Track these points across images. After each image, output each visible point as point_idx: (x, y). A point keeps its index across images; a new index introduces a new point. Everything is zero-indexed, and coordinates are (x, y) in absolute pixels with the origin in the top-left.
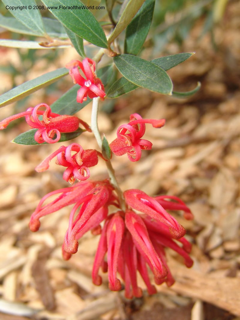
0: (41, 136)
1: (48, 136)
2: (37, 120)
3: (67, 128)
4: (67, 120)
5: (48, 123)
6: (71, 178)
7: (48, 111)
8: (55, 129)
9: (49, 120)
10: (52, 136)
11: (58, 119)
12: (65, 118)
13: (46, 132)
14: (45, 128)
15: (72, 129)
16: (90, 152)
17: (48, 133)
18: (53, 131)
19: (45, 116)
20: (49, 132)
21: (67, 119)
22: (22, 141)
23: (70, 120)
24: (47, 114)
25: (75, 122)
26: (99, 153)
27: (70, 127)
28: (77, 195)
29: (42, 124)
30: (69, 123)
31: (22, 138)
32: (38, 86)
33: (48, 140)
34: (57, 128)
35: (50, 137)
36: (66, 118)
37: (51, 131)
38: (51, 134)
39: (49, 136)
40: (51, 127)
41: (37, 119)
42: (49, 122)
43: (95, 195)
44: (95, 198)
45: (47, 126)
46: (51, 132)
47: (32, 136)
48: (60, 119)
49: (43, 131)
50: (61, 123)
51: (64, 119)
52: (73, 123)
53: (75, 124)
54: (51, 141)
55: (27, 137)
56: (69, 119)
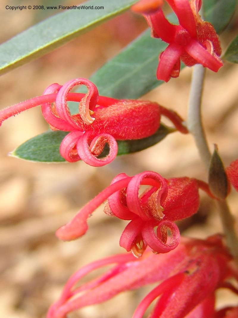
0: (75, 148)
1: (90, 150)
2: (67, 117)
3: (133, 130)
4: (134, 113)
5: (91, 122)
6: (138, 245)
7: (91, 95)
8: (106, 135)
9: (92, 116)
10: (98, 151)
11: (114, 110)
12: (129, 107)
13: (85, 141)
14: (84, 132)
15: (143, 133)
16: (182, 186)
17: (89, 143)
18: (102, 139)
19: (84, 106)
20: (92, 142)
21: (133, 111)
22: (34, 153)
23: (141, 113)
24: (89, 101)
25: (152, 118)
26: (201, 184)
27: (140, 127)
28: (150, 270)
29: (77, 124)
30: (138, 120)
31: (33, 147)
32: (72, 32)
33: (88, 159)
34: (112, 130)
35: (93, 153)
36: (131, 109)
37: (97, 140)
38: (97, 146)
39: (92, 150)
40: (97, 130)
41: (66, 114)
42: (94, 119)
43: (188, 275)
44: (187, 284)
45: (88, 128)
46: (96, 142)
47: (56, 142)
48: (117, 112)
49: (80, 138)
50: (119, 121)
51: (126, 111)
52: (146, 119)
53: (151, 121)
54: (96, 161)
55: (45, 145)
56: (137, 110)
